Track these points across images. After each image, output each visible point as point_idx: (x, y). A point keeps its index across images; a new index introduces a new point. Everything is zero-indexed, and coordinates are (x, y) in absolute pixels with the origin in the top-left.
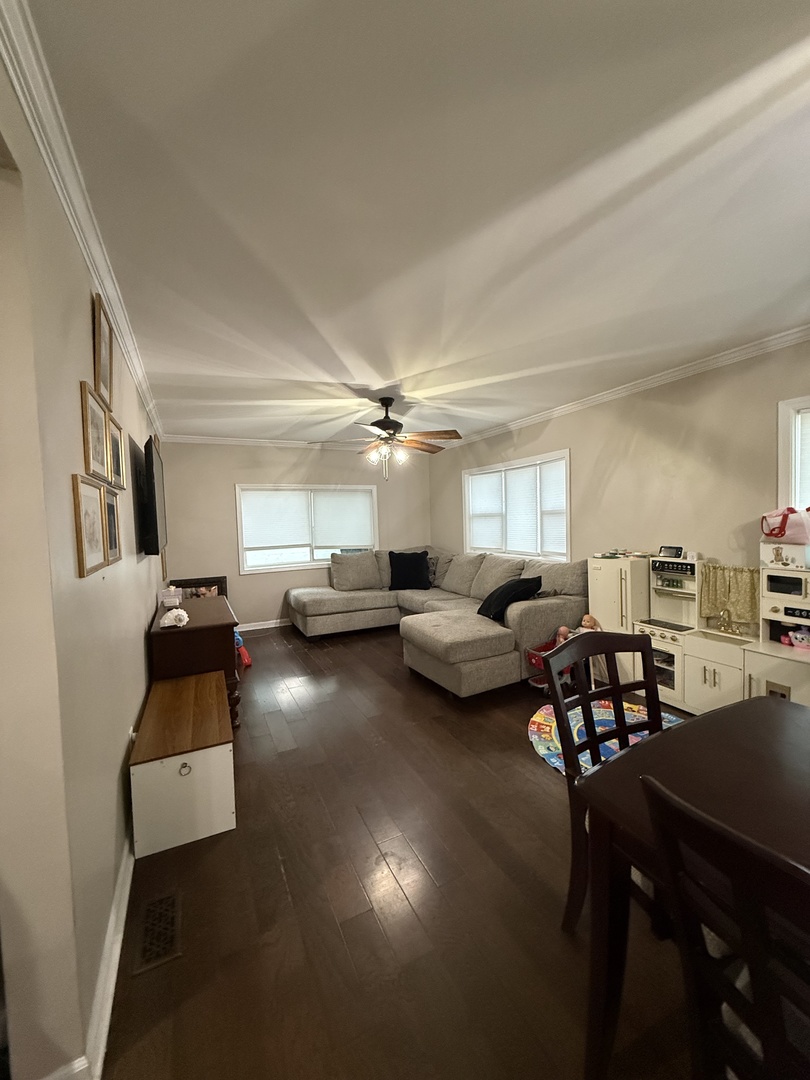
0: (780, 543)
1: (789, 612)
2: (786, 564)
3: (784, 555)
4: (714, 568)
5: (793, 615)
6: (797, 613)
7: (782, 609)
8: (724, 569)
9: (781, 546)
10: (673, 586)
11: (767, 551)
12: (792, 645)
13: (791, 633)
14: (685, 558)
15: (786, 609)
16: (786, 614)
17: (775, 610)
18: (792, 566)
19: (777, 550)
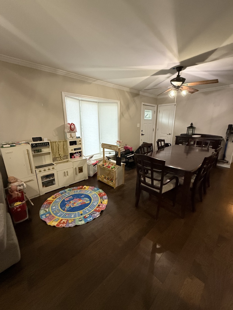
0: (71, 132)
1: (75, 149)
2: (73, 138)
3: (72, 136)
4: (53, 142)
5: (76, 150)
6: (76, 149)
7: (73, 149)
8: (55, 142)
9: (71, 133)
10: (39, 152)
11: (68, 135)
12: (74, 157)
13: (74, 155)
14: (43, 141)
15: (74, 149)
16: (74, 150)
17: (72, 150)
18: (74, 138)
19: (71, 134)
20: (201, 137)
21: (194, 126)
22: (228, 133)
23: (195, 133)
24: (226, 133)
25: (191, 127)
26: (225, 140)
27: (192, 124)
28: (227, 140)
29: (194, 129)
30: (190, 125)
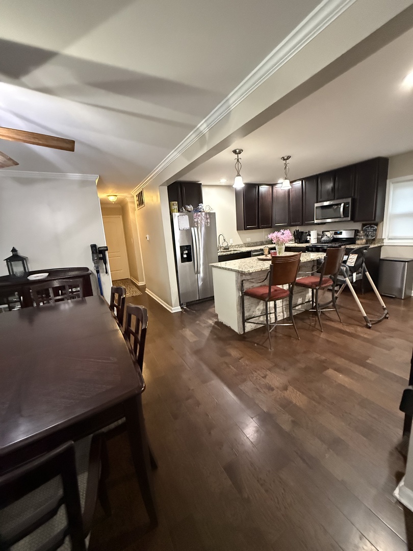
20: (49, 275)
21: (21, 253)
22: (96, 260)
23: (30, 270)
24: (93, 260)
25: (15, 257)
26: (95, 272)
27: (14, 250)
28: (98, 272)
29: (25, 261)
30: (11, 254)
